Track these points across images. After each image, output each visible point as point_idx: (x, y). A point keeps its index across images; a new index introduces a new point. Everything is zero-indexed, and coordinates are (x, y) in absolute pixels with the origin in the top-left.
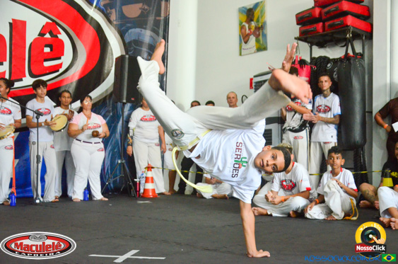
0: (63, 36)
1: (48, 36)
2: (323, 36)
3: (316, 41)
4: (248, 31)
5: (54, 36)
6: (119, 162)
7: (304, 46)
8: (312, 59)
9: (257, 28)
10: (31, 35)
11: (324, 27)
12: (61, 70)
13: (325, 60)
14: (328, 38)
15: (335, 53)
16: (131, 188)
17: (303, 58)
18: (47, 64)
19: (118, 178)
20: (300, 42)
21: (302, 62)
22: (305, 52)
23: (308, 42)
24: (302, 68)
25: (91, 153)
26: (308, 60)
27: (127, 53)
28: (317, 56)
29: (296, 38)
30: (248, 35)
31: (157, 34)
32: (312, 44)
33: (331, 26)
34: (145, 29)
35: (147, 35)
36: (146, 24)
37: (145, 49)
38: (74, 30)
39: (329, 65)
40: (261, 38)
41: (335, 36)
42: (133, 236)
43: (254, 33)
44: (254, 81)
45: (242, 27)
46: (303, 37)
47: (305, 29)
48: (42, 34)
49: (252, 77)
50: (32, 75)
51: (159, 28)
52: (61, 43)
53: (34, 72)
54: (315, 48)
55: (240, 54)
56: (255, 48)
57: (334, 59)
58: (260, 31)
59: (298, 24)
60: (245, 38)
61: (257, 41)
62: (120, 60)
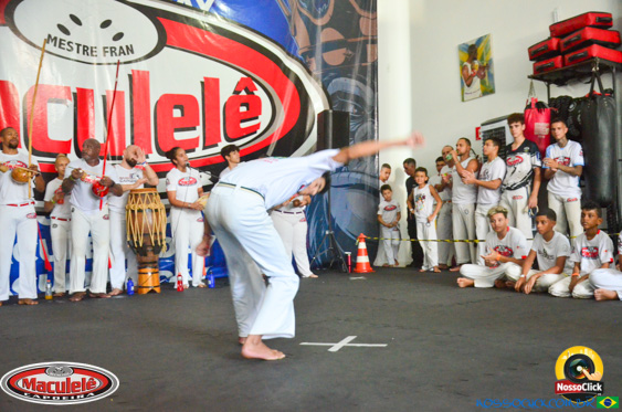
0: (259, 92)
1: (243, 93)
2: (563, 71)
3: (553, 78)
4: (470, 72)
5: (250, 92)
6: (327, 233)
7: (540, 85)
8: (550, 100)
9: (482, 68)
10: (226, 93)
11: (563, 60)
12: (259, 132)
13: (567, 100)
14: (569, 74)
15: (578, 91)
16: (341, 263)
17: (539, 100)
18: (244, 125)
19: (326, 252)
20: (535, 81)
21: (540, 105)
22: (542, 92)
23: (544, 81)
24: (540, 111)
25: (293, 225)
26: (546, 101)
27: (331, 108)
28: (556, 97)
29: (529, 77)
30: (472, 76)
31: (364, 82)
32: (549, 82)
33: (573, 60)
34: (350, 77)
35: (352, 85)
36: (351, 72)
37: (350, 102)
38: (273, 86)
39: (571, 106)
40: (486, 79)
41: (578, 70)
42: (347, 320)
43: (478, 74)
44: (480, 131)
45: (463, 68)
46: (538, 75)
47: (539, 65)
48: (237, 92)
49: (479, 125)
50: (228, 139)
51: (365, 75)
52: (258, 100)
53: (229, 135)
54: (553, 86)
55: (463, 100)
56: (480, 92)
57: (578, 99)
58: (485, 71)
59: (531, 60)
60: (467, 80)
61: (483, 83)
62: (323, 116)
